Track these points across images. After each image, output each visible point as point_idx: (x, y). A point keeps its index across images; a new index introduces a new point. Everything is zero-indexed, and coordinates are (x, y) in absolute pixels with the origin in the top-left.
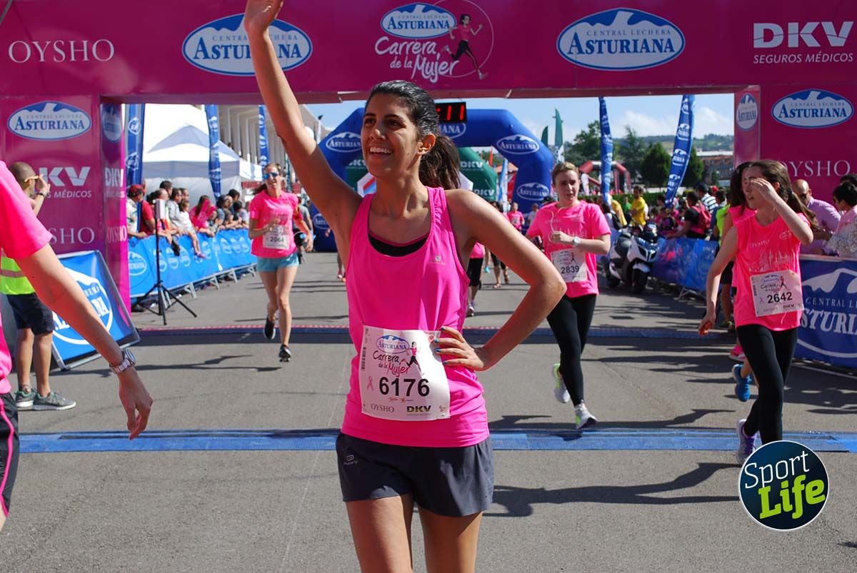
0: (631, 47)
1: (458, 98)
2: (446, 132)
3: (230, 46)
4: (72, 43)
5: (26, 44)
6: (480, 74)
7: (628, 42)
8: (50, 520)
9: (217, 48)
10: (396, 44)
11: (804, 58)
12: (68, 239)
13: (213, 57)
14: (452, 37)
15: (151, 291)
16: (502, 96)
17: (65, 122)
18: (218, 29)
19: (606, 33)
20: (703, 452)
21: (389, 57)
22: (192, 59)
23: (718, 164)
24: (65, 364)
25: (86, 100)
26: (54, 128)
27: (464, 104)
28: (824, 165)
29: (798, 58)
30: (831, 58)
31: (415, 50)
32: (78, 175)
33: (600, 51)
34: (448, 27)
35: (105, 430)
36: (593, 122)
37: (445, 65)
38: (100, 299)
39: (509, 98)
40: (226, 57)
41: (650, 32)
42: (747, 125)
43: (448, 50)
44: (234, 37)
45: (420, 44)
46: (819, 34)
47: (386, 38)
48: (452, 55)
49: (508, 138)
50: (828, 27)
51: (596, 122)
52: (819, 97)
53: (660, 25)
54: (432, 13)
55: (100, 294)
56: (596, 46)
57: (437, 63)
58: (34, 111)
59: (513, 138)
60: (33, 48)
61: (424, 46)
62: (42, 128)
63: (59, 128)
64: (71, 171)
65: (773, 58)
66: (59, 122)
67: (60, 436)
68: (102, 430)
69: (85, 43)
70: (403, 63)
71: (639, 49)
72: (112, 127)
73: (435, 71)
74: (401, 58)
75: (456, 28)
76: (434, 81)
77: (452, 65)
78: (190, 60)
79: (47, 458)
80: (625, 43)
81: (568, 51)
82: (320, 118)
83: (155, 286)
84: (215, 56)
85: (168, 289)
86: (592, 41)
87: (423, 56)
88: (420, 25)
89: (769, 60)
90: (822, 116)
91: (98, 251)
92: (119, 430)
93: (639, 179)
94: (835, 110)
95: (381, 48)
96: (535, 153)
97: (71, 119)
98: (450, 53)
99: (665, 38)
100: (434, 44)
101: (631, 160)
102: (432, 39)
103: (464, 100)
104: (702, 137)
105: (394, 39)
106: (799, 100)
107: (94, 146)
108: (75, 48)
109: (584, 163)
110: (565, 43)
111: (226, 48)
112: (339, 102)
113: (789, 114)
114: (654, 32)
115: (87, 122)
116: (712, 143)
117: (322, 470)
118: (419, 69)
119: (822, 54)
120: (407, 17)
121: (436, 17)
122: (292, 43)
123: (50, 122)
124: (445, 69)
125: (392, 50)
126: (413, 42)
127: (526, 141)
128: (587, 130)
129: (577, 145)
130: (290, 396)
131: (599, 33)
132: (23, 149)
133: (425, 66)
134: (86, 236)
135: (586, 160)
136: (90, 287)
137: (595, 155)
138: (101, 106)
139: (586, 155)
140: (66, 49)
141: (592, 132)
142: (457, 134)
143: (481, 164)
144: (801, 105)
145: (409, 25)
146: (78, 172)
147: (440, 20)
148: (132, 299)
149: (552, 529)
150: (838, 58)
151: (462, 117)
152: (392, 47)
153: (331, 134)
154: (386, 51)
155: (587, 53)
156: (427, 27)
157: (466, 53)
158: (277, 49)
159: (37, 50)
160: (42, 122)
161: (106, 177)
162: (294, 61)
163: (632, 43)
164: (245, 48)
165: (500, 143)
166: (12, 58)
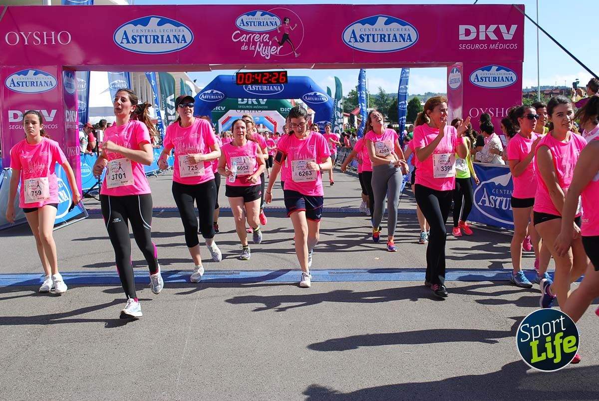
1: (283, 68)
2: (272, 90)
3: (143, 36)
4: (45, 33)
5: (17, 34)
6: (296, 54)
7: (385, 36)
9: (135, 37)
10: (245, 35)
11: (488, 46)
13: (132, 43)
15: (95, 186)
16: (309, 67)
17: (41, 82)
18: (136, 25)
19: (371, 30)
21: (240, 43)
22: (119, 44)
25: (54, 69)
26: (34, 86)
27: (286, 72)
28: (500, 110)
29: (485, 46)
30: (505, 46)
31: (256, 39)
32: (49, 115)
33: (368, 41)
34: (276, 25)
35: (70, 271)
37: (274, 49)
38: (63, 191)
39: (313, 69)
40: (141, 42)
41: (398, 30)
42: (455, 86)
43: (276, 39)
44: (145, 30)
45: (258, 35)
46: (497, 32)
47: (239, 32)
48: (279, 42)
49: (309, 94)
50: (503, 28)
52: (497, 70)
54: (267, 16)
56: (365, 38)
57: (270, 47)
58: (21, 75)
59: (312, 94)
60: (21, 36)
61: (262, 37)
62: (26, 85)
63: (37, 86)
64: (45, 112)
65: (470, 46)
66: (37, 82)
68: (67, 271)
69: (53, 33)
70: (249, 47)
71: (391, 40)
72: (70, 86)
73: (268, 52)
74: (248, 44)
75: (281, 26)
76: (268, 58)
77: (279, 49)
78: (118, 44)
80: (383, 36)
81: (349, 41)
82: (195, 81)
83: (97, 183)
84: (134, 42)
86: (363, 35)
87: (261, 43)
88: (260, 24)
89: (468, 47)
90: (499, 81)
92: (79, 271)
94: (506, 77)
95: (235, 38)
97: (44, 80)
98: (278, 41)
100: (268, 35)
101: (382, 107)
102: (266, 33)
103: (286, 70)
104: (424, 94)
105: (243, 32)
106: (485, 72)
107: (58, 98)
108: (46, 37)
109: (354, 109)
110: (347, 36)
111: (140, 36)
112: (210, 71)
113: (480, 80)
114: (400, 30)
115: (54, 82)
117: (205, 294)
118: (259, 50)
119: (499, 44)
120: (252, 19)
121: (269, 19)
122: (181, 34)
123: (31, 82)
125: (243, 39)
126: (255, 34)
127: (320, 95)
128: (355, 90)
129: (350, 98)
131: (367, 30)
132: (15, 99)
133: (263, 49)
138: (63, 72)
140: (42, 37)
142: (279, 91)
144: (487, 74)
145: (252, 24)
146: (49, 113)
147: (271, 21)
148: (83, 191)
150: (508, 46)
151: (285, 80)
152: (242, 37)
153: (203, 91)
154: (239, 39)
155: (360, 42)
156: (263, 25)
157: (287, 41)
158: (172, 38)
159: (23, 37)
160: (26, 82)
161: (67, 116)
162: (182, 45)
163: (387, 36)
164: (152, 37)
165: (305, 97)
166: (7, 42)
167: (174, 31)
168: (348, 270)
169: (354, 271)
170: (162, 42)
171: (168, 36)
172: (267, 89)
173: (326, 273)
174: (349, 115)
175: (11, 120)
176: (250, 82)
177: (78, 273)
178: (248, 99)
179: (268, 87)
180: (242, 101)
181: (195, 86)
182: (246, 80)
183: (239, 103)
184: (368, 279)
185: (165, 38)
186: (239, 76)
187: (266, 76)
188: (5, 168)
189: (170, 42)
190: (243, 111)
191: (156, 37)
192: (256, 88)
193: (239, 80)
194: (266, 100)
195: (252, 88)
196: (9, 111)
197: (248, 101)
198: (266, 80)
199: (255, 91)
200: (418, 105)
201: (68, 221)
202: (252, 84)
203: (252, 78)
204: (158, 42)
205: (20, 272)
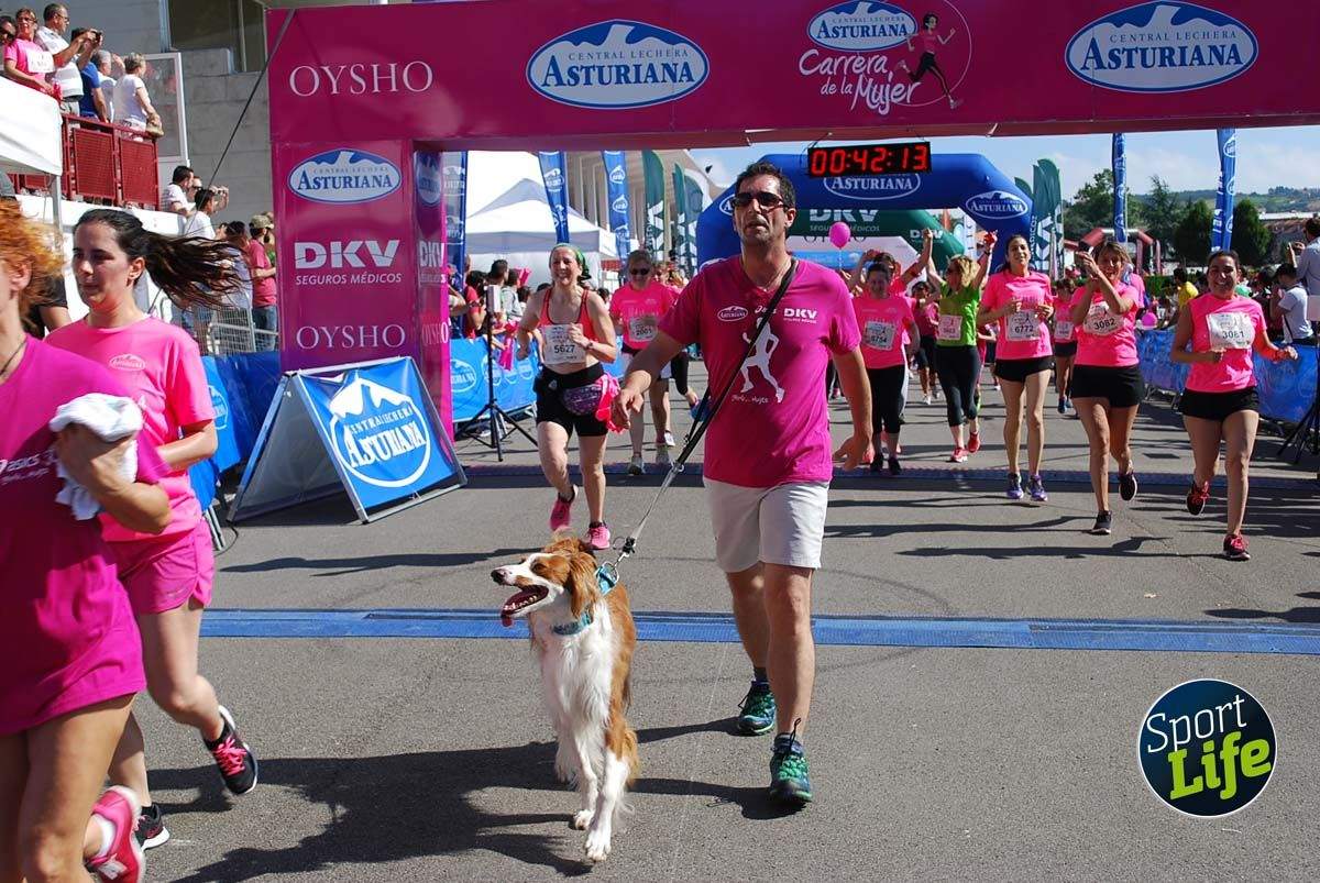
0: (1177, 59)
1: (919, 136)
2: (892, 187)
3: (593, 67)
4: (375, 67)
5: (314, 72)
6: (952, 101)
7: (1172, 51)
8: (359, 730)
9: (574, 70)
10: (829, 60)
12: (369, 341)
13: (569, 84)
14: (911, 48)
15: (481, 414)
16: (983, 132)
17: (365, 177)
18: (577, 44)
19: (1138, 38)
20: (1294, 656)
21: (820, 79)
22: (539, 86)
23: (1290, 231)
24: (368, 515)
25: (394, 147)
26: (351, 186)
27: (927, 145)
31: (857, 68)
32: (383, 253)
33: (1130, 65)
34: (906, 33)
35: (427, 607)
36: (1102, 172)
37: (899, 90)
38: (414, 425)
39: (992, 136)
40: (588, 82)
41: (1206, 35)
43: (905, 67)
44: (599, 54)
45: (860, 58)
47: (814, 52)
48: (911, 74)
49: (981, 196)
51: (1106, 171)
53: (1220, 25)
54: (883, 13)
55: (414, 417)
56: (1124, 58)
57: (888, 86)
58: (324, 163)
59: (989, 195)
60: (323, 75)
61: (870, 62)
62: (334, 187)
63: (357, 186)
64: (373, 246)
66: (357, 178)
67: (366, 614)
68: (422, 607)
69: (393, 66)
70: (839, 88)
71: (1188, 62)
72: (429, 184)
73: (885, 98)
74: (837, 80)
75: (916, 35)
76: (884, 112)
77: (910, 90)
78: (537, 87)
79: (350, 644)
80: (1167, 51)
81: (1082, 66)
82: (708, 169)
83: (487, 407)
84: (572, 82)
85: (504, 411)
86: (1118, 50)
87: (868, 76)
88: (865, 31)
91: (409, 358)
92: (447, 608)
93: (1172, 254)
95: (806, 66)
96: (1020, 218)
97: (373, 174)
98: (908, 71)
99: (1229, 43)
100: (885, 58)
101: (1160, 226)
102: (881, 52)
103: (927, 139)
104: (1266, 192)
105: (827, 52)
107: (402, 213)
108: (379, 75)
109: (1088, 232)
110: (1078, 54)
111: (588, 69)
112: (746, 145)
114: (1211, 34)
115: (395, 178)
116: (1280, 201)
117: (733, 669)
118: (863, 95)
120: (846, 20)
121: (887, 19)
122: (681, 61)
123: (345, 178)
124: (900, 96)
125: (824, 68)
126: (852, 58)
127: (1009, 199)
128: (1093, 183)
129: (1078, 205)
130: (680, 562)
131: (1128, 38)
132: (310, 216)
133: (871, 90)
134: (393, 336)
135: (1092, 227)
136: (400, 407)
137: (1106, 220)
139: (1092, 221)
140: (368, 76)
141: (1101, 187)
142: (908, 190)
143: (941, 233)
145: (848, 31)
146: (383, 249)
147: (894, 24)
148: (454, 424)
149: (1074, 764)
151: (923, 165)
152: (824, 64)
153: (727, 193)
154: (816, 69)
155: (1110, 67)
156: (874, 35)
157: (931, 70)
158: (659, 71)
159: (329, 78)
160: (334, 178)
161: (421, 254)
162: (683, 86)
163: (1178, 52)
164: (614, 69)
165: (970, 204)
166: (295, 90)
167: (664, 53)
168: (1078, 621)
169: (1093, 625)
170: (638, 81)
171: (651, 67)
172: (879, 185)
173: (1025, 627)
174: (1076, 244)
175: (301, 264)
176: (841, 169)
177: (446, 611)
178: (832, 210)
179: (883, 180)
180: (819, 215)
181: (709, 181)
182: (832, 165)
183: (812, 219)
184: (1129, 645)
185: (644, 71)
186: (815, 158)
187: (879, 154)
188: (288, 373)
189: (655, 80)
190: (820, 238)
191: (623, 71)
192: (853, 183)
193: (814, 165)
194: (876, 211)
195: (844, 184)
196: (296, 244)
197: (832, 213)
198: (878, 164)
199: (852, 192)
200: (1253, 219)
201: (422, 492)
202: (843, 175)
203: (848, 161)
204: (628, 81)
205: (318, 607)
